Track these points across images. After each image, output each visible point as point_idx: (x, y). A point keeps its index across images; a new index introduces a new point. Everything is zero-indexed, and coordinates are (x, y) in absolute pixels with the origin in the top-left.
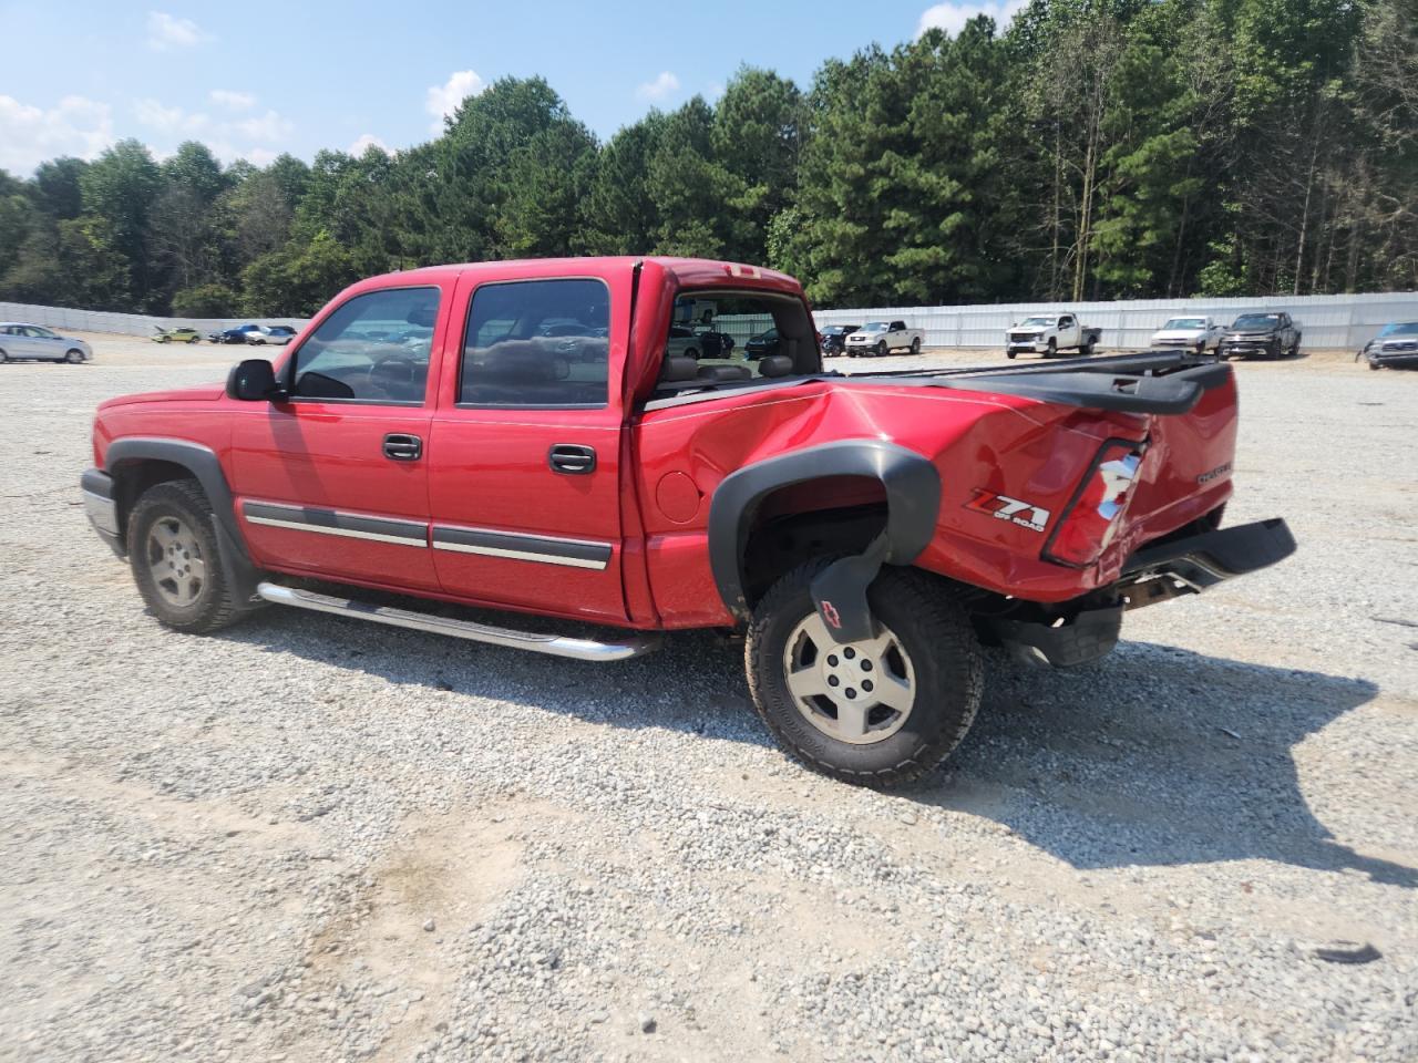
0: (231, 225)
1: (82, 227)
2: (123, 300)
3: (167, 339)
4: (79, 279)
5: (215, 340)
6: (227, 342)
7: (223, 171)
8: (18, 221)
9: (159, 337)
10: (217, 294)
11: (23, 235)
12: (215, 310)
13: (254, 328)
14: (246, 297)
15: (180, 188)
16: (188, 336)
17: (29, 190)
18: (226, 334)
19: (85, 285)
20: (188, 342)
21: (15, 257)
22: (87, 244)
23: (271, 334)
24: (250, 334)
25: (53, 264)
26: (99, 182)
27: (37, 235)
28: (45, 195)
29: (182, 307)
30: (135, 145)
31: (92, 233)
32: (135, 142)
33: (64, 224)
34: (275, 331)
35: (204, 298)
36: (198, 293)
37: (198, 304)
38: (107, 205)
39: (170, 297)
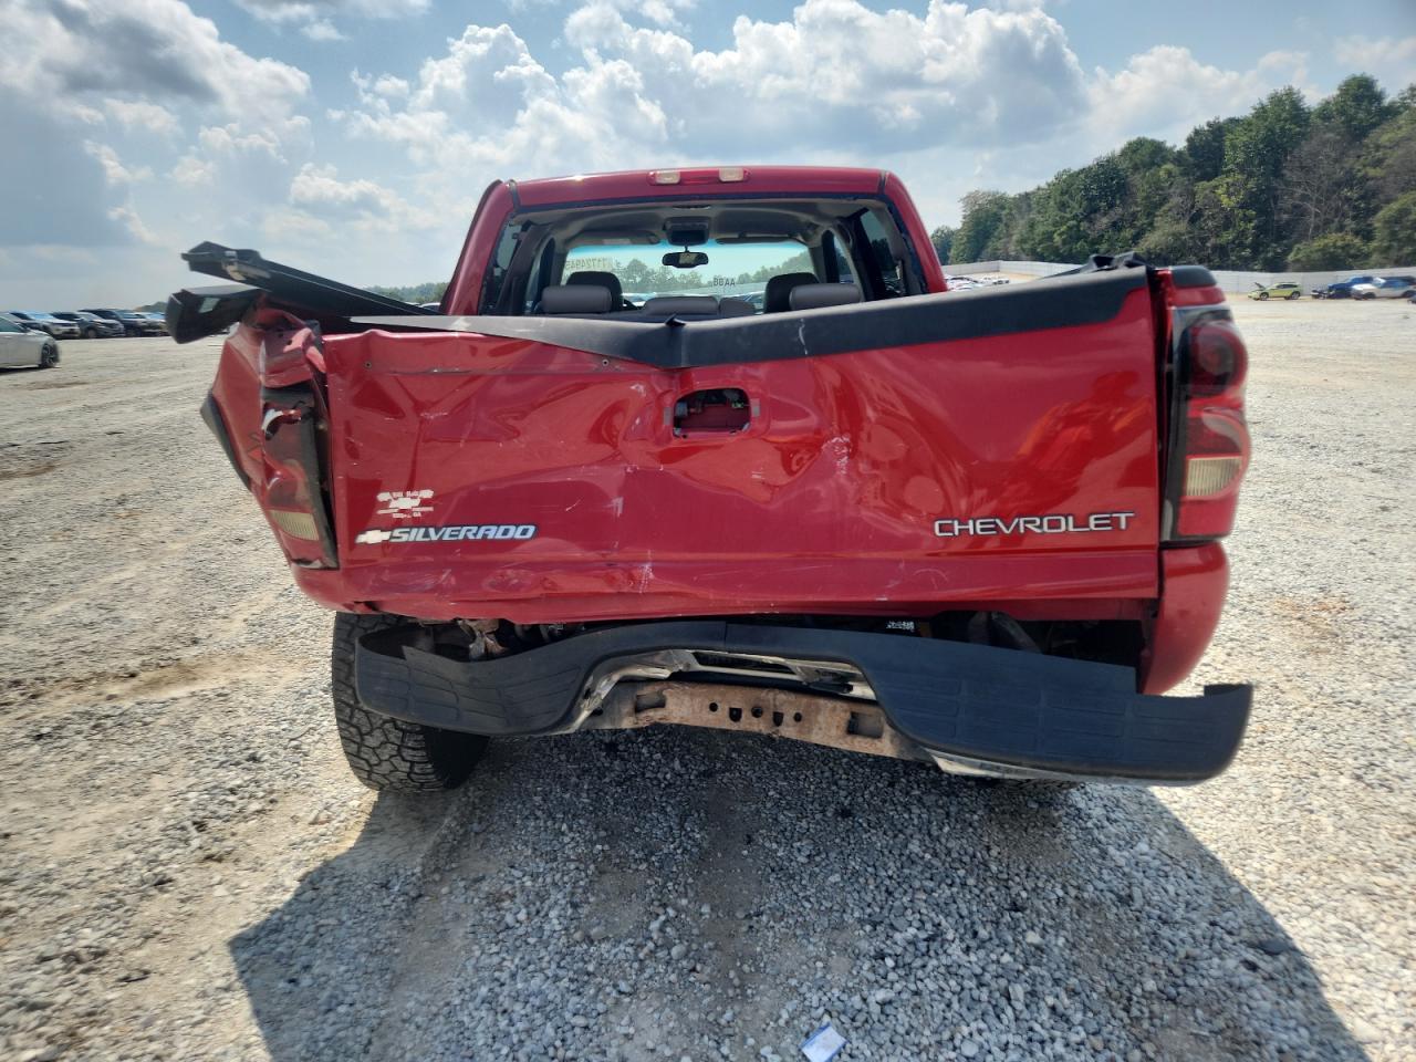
0: (1378, 163)
1: (1216, 187)
2: (1240, 258)
3: (1264, 296)
4: (1204, 240)
5: (1318, 295)
6: (1331, 297)
7: (1386, 102)
8: (1162, 189)
9: (1256, 294)
10: (1339, 243)
11: (1165, 200)
12: (1332, 262)
13: (1367, 280)
14: (1374, 244)
15: (1329, 130)
16: (1288, 292)
17: (1179, 158)
18: (1331, 289)
19: (1208, 244)
20: (1287, 298)
21: (1151, 224)
22: (1218, 203)
23: (1384, 286)
24: (1357, 287)
25: (1183, 226)
26: (1245, 139)
27: (1175, 200)
28: (1191, 160)
29: (1298, 261)
30: (1290, 93)
31: (1224, 193)
32: (1290, 89)
33: (1203, 187)
34: (1390, 282)
35: (1323, 250)
36: (1318, 244)
37: (1316, 256)
38: (1248, 161)
39: (1286, 253)
